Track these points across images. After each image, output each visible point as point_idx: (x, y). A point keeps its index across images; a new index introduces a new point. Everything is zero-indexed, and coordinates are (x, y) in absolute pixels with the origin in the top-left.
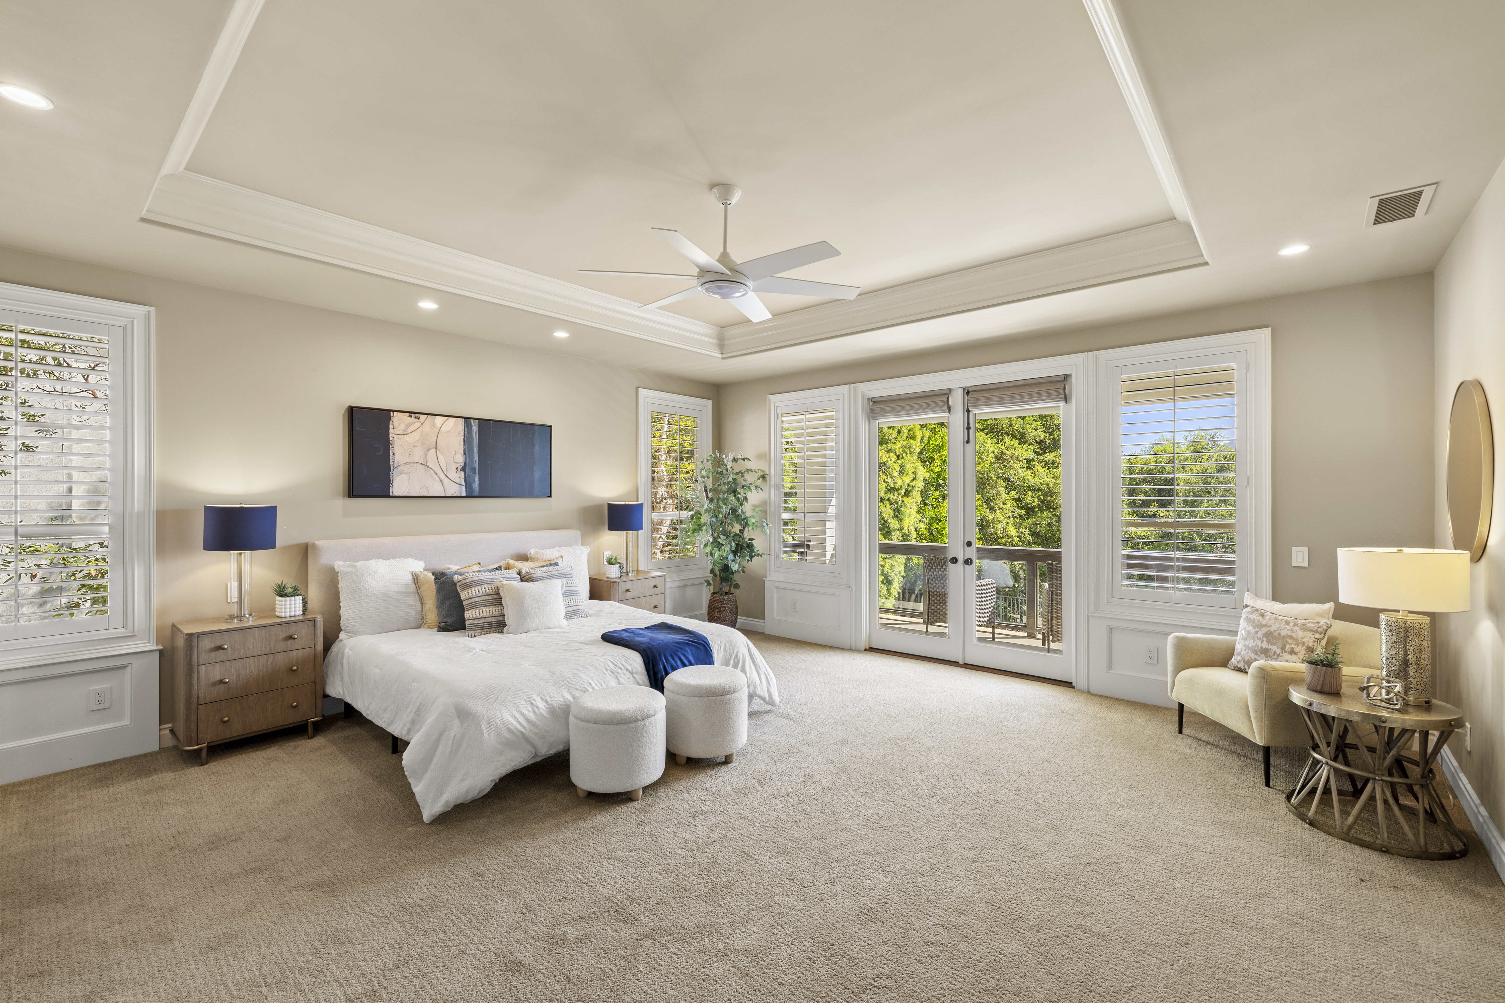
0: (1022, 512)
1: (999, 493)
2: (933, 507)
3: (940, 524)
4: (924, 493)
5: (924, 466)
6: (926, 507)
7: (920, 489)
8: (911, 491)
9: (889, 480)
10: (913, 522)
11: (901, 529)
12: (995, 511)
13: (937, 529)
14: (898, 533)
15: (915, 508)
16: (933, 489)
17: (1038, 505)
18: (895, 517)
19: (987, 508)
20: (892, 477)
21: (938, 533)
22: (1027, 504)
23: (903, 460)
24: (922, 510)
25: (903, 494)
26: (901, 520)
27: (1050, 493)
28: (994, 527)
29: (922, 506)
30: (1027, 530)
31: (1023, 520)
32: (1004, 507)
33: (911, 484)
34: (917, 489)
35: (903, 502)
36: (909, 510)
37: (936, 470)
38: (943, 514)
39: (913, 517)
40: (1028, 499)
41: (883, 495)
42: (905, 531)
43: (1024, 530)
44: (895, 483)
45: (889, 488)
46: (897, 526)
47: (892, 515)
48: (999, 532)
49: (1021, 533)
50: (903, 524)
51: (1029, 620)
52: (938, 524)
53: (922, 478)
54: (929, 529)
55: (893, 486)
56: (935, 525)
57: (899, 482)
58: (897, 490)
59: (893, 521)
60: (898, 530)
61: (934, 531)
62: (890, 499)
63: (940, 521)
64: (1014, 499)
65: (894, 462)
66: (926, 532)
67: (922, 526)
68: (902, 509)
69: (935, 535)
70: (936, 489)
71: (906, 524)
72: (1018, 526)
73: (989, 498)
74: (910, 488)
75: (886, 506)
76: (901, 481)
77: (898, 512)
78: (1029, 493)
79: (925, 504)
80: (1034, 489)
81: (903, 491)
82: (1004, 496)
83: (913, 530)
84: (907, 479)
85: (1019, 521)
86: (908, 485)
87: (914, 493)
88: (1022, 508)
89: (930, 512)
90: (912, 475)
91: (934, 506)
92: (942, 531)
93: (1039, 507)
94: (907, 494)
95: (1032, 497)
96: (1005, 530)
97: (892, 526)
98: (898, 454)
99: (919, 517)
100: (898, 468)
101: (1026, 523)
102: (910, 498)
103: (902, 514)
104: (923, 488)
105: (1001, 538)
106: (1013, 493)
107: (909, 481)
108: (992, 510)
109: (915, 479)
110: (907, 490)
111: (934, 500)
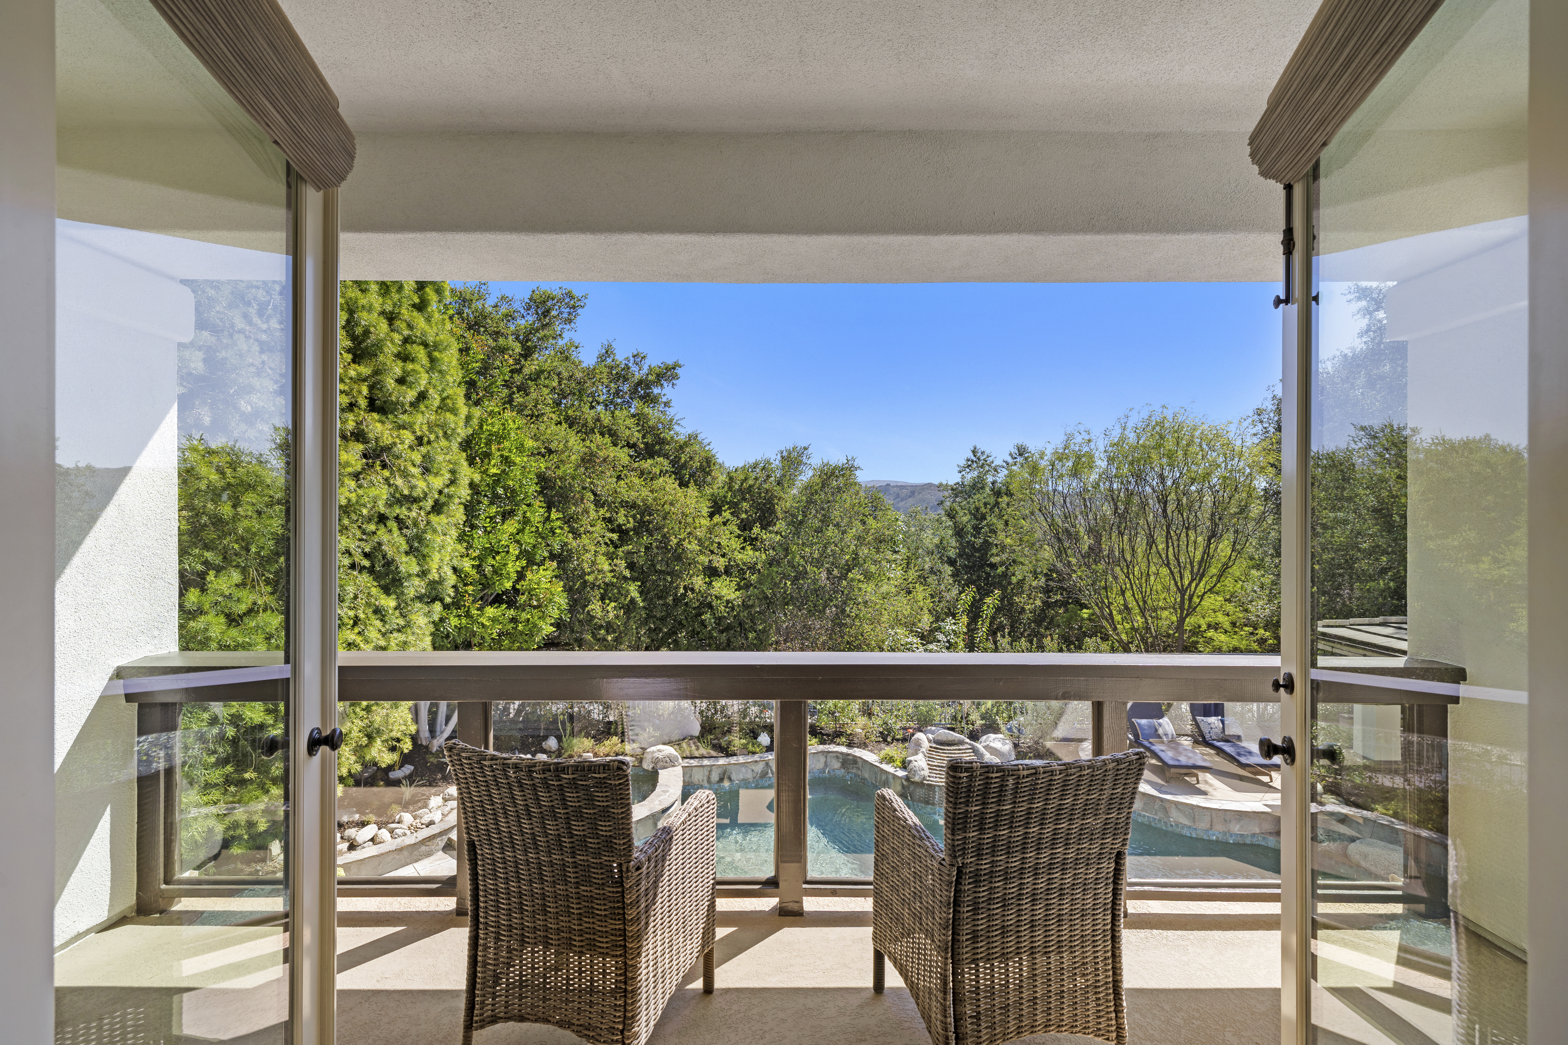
0: (615, 536)
1: (586, 511)
2: (486, 531)
3: (498, 558)
4: (470, 509)
5: (471, 462)
6: (474, 532)
7: (463, 501)
8: (444, 504)
9: (399, 482)
10: (448, 558)
11: (423, 574)
12: (580, 535)
13: (493, 566)
14: (416, 581)
15: (454, 533)
16: (486, 502)
17: (634, 526)
18: (411, 551)
19: (569, 532)
20: (405, 474)
21: (495, 572)
22: (619, 526)
23: (429, 448)
24: (467, 536)
25: (429, 509)
26: (424, 556)
27: (647, 510)
28: (578, 559)
29: (467, 529)
30: (623, 562)
31: (616, 547)
32: (591, 529)
33: (446, 490)
34: (457, 501)
35: (428, 523)
36: (442, 537)
37: (494, 471)
38: (503, 542)
39: (449, 549)
40: (621, 520)
41: (382, 510)
42: (434, 575)
43: (619, 562)
44: (413, 488)
45: (397, 495)
46: (415, 569)
47: (405, 547)
48: (585, 565)
49: (615, 565)
50: (427, 563)
51: (782, 865)
52: (494, 558)
53: (467, 482)
54: (479, 568)
55: (406, 492)
56: (490, 561)
57: (421, 484)
58: (416, 500)
59: (404, 559)
60: (418, 575)
61: (488, 570)
62: (401, 517)
63: (498, 553)
64: (604, 519)
65: (411, 447)
66: (473, 572)
67: (467, 565)
68: (428, 536)
69: (489, 576)
70: (492, 503)
71: (434, 565)
72: (610, 557)
73: (572, 518)
74: (443, 499)
75: (390, 531)
76: (425, 484)
77: (419, 543)
78: (622, 511)
79: (473, 527)
80: (625, 504)
81: (429, 503)
82: (593, 514)
83: (450, 572)
84: (438, 482)
85: (612, 549)
86: (440, 492)
87: (453, 507)
88: (612, 531)
89: (480, 540)
90: (448, 476)
91: (488, 529)
92: (501, 570)
93: (634, 529)
94: (438, 508)
95: (626, 516)
96: (594, 563)
97: (402, 569)
98: (419, 433)
99: (461, 548)
100: (417, 457)
101: (620, 552)
102: (442, 516)
103: (427, 546)
104: (469, 498)
105: (589, 574)
106: (602, 511)
107: (441, 484)
108: (576, 534)
109: (453, 482)
110: (436, 502)
111: (488, 520)
